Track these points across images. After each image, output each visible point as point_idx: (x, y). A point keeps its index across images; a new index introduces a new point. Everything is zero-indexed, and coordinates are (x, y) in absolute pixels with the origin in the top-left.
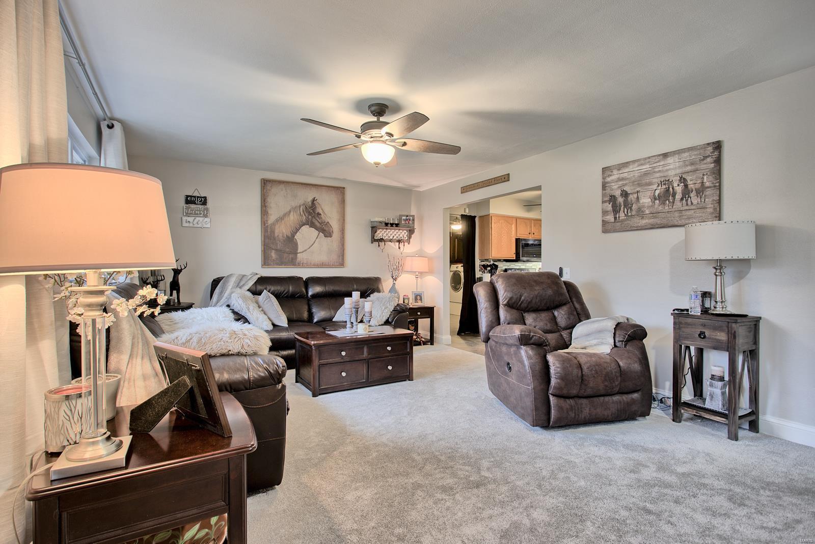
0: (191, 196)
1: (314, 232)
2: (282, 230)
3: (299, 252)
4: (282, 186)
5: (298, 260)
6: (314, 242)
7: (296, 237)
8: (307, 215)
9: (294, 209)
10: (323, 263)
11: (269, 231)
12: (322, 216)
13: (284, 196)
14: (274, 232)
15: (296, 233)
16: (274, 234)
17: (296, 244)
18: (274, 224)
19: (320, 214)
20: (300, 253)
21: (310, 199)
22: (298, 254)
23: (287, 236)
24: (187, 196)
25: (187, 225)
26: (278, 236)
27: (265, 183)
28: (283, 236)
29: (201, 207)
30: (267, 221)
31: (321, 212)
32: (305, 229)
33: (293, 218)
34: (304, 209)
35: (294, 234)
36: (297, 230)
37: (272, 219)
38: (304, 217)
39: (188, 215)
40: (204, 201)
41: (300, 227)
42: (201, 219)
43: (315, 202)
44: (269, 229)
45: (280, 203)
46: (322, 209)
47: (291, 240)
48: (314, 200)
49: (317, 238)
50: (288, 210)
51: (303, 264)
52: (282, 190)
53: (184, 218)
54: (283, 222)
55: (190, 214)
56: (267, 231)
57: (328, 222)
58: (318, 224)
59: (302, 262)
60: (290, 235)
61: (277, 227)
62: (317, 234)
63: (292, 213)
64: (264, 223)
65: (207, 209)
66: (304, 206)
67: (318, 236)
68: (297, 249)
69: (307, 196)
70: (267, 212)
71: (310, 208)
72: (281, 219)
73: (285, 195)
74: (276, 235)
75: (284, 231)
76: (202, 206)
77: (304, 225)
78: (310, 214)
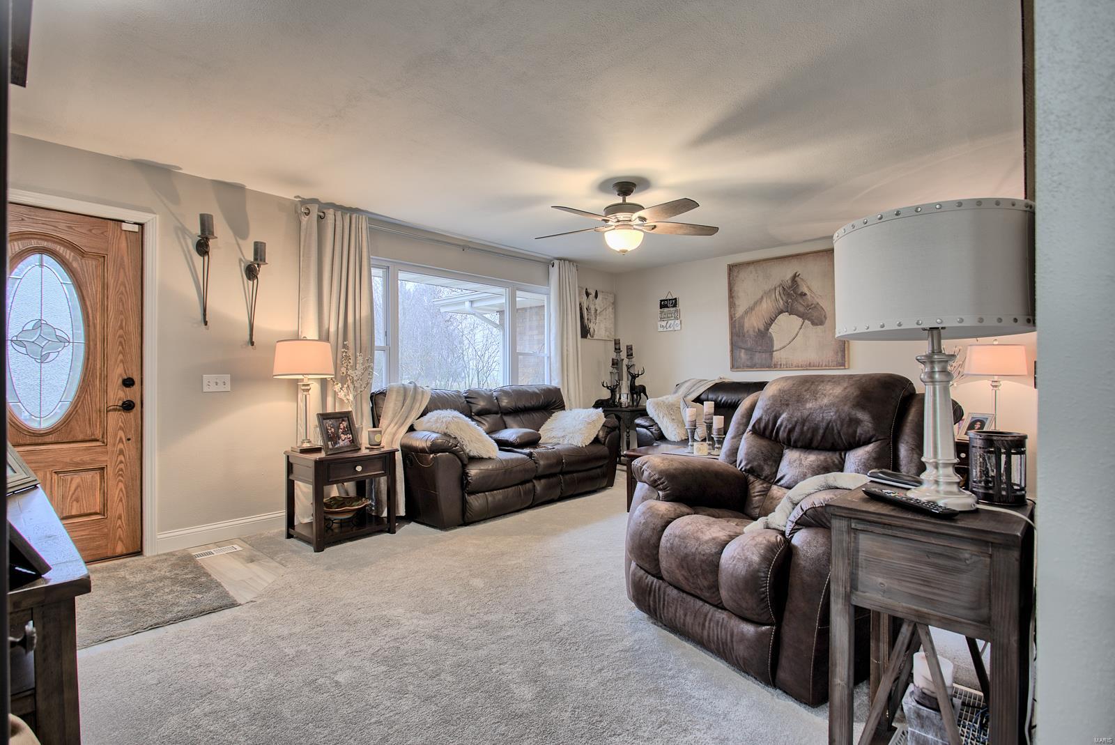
0: (664, 300)
1: (796, 321)
2: (753, 323)
3: (775, 349)
4: (751, 268)
5: (775, 360)
6: (797, 335)
7: (770, 330)
8: (784, 299)
9: (767, 293)
10: (810, 363)
11: (737, 326)
12: (809, 296)
13: (755, 280)
14: (743, 327)
15: (770, 325)
16: (743, 329)
17: (771, 339)
18: (742, 317)
19: (805, 294)
20: (776, 351)
21: (789, 276)
22: (774, 353)
23: (759, 330)
24: (661, 301)
25: (662, 330)
26: (747, 332)
27: (731, 268)
28: (754, 331)
29: (672, 309)
30: (734, 314)
31: (805, 290)
32: (784, 317)
33: (767, 306)
34: (781, 291)
35: (768, 325)
36: (772, 321)
37: (740, 311)
38: (781, 301)
39: (662, 319)
40: (674, 303)
41: (777, 317)
42: (672, 322)
43: (797, 278)
44: (737, 323)
45: (751, 288)
46: (808, 287)
47: (764, 335)
48: (795, 276)
49: (801, 328)
50: (759, 296)
51: (781, 365)
52: (751, 273)
53: (659, 323)
54: (754, 312)
55: (665, 318)
56: (735, 327)
57: (818, 304)
58: (801, 309)
59: (779, 363)
60: (762, 328)
61: (746, 320)
62: (801, 323)
63: (765, 300)
64: (731, 317)
65: (676, 311)
66: (781, 288)
67: (802, 326)
68: (772, 346)
69: (784, 273)
70: (735, 304)
71: (790, 288)
72: (752, 309)
73: (756, 278)
74: (745, 330)
75: (755, 325)
76: (674, 309)
77: (781, 312)
78: (789, 295)
